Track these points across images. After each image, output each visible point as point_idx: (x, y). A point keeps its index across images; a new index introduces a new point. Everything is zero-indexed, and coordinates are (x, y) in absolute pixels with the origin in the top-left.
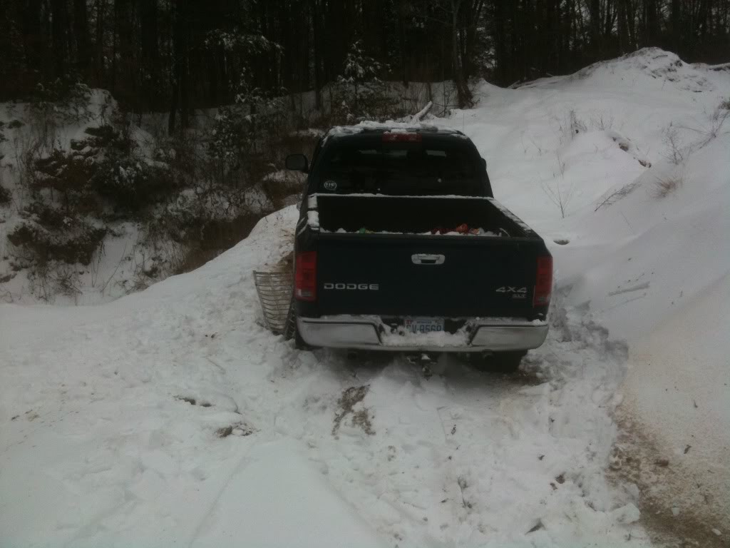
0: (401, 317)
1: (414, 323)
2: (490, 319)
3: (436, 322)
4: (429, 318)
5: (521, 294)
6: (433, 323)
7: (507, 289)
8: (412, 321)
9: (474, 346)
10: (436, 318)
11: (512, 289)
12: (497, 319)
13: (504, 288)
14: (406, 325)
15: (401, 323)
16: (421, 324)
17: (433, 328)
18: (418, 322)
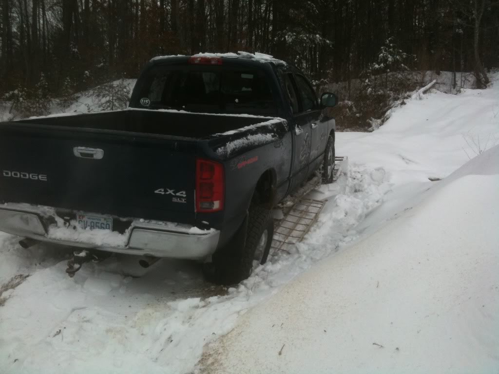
0: (75, 211)
1: (85, 219)
2: (154, 222)
3: (105, 219)
4: (99, 216)
5: (180, 197)
6: (102, 221)
7: (166, 191)
8: (83, 217)
9: (131, 248)
10: (105, 216)
11: (170, 192)
12: (160, 223)
13: (163, 190)
14: (78, 220)
15: (73, 217)
16: (92, 220)
17: (103, 225)
18: (88, 218)
